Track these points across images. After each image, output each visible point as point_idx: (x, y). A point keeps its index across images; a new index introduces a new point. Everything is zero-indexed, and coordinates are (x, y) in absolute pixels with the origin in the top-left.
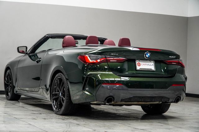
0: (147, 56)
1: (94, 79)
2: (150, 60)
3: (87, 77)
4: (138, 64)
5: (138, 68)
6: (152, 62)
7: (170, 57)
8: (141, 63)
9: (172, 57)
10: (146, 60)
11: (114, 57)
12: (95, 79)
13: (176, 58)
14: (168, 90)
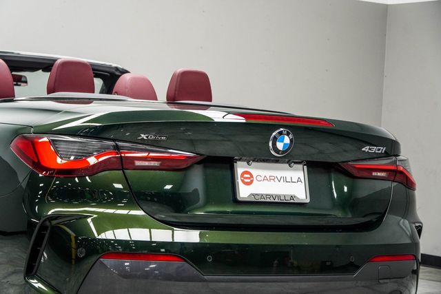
0: (280, 146)
1: (70, 235)
2: (289, 163)
3: (43, 227)
4: (242, 175)
5: (244, 192)
6: (297, 170)
7: (366, 149)
8: (255, 172)
9: (374, 149)
10: (277, 160)
11: (148, 148)
12: (73, 234)
13: (387, 155)
14: (356, 279)
